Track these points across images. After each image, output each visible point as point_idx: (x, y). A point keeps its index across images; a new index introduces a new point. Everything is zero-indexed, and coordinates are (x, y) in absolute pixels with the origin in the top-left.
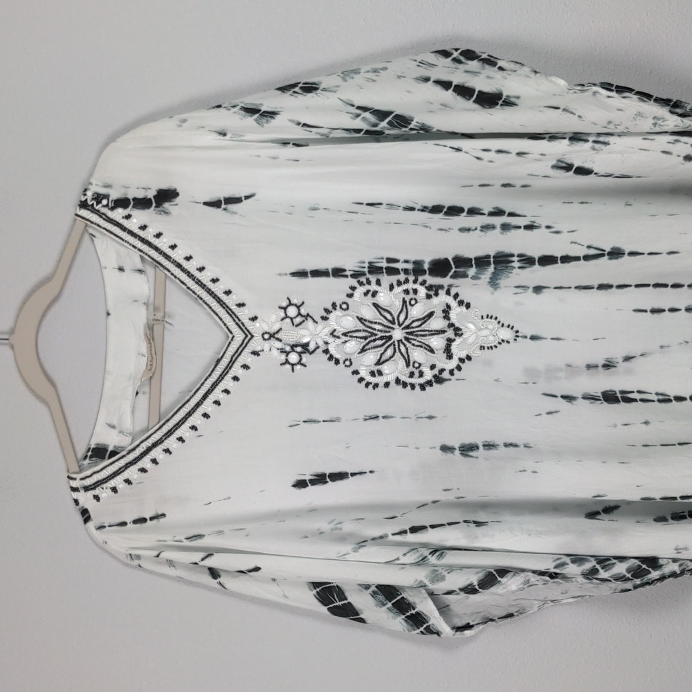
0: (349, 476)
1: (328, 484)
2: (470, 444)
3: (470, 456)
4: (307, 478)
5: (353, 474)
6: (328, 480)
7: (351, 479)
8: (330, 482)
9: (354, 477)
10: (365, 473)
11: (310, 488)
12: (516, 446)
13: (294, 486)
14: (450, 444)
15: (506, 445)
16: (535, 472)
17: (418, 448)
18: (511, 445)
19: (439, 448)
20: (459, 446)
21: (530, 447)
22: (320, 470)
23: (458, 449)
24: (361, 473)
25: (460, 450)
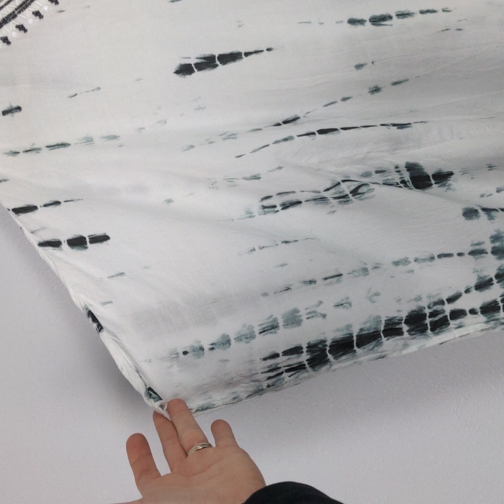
0: (243, 56)
1: (218, 68)
2: (381, 16)
3: (383, 25)
4: (193, 61)
5: (247, 54)
6: (218, 62)
7: (245, 59)
8: (220, 66)
9: (249, 57)
10: (262, 51)
11: (197, 74)
12: (434, 11)
13: (177, 72)
14: (358, 17)
15: (422, 12)
16: (460, 30)
17: (322, 24)
18: (428, 11)
19: (347, 21)
20: (369, 18)
21: (449, 11)
22: (208, 52)
23: (368, 21)
24: (256, 52)
25: (370, 21)
